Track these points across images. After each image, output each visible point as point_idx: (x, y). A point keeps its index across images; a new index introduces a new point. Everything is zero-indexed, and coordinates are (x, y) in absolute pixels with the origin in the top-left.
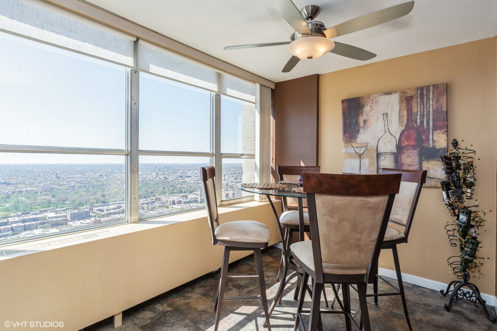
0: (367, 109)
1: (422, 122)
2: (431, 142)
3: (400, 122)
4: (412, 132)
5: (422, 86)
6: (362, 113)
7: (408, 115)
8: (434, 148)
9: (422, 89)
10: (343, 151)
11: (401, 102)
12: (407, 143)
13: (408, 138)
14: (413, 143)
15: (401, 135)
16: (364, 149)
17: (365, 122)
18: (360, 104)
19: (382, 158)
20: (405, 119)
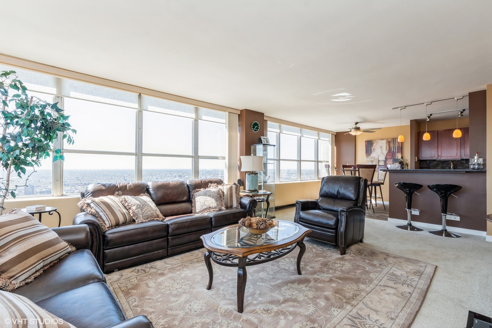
0: (374, 145)
1: (393, 150)
2: (396, 157)
3: (386, 150)
4: (390, 153)
5: (394, 138)
6: (373, 146)
7: (389, 147)
8: (397, 159)
9: (393, 139)
10: (366, 160)
11: (386, 143)
12: (388, 157)
13: (389, 155)
14: (391, 157)
15: (387, 154)
16: (373, 159)
17: (374, 149)
18: (372, 143)
19: (380, 162)
20: (388, 149)
